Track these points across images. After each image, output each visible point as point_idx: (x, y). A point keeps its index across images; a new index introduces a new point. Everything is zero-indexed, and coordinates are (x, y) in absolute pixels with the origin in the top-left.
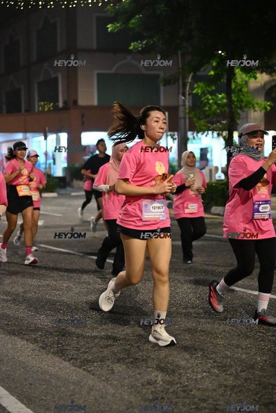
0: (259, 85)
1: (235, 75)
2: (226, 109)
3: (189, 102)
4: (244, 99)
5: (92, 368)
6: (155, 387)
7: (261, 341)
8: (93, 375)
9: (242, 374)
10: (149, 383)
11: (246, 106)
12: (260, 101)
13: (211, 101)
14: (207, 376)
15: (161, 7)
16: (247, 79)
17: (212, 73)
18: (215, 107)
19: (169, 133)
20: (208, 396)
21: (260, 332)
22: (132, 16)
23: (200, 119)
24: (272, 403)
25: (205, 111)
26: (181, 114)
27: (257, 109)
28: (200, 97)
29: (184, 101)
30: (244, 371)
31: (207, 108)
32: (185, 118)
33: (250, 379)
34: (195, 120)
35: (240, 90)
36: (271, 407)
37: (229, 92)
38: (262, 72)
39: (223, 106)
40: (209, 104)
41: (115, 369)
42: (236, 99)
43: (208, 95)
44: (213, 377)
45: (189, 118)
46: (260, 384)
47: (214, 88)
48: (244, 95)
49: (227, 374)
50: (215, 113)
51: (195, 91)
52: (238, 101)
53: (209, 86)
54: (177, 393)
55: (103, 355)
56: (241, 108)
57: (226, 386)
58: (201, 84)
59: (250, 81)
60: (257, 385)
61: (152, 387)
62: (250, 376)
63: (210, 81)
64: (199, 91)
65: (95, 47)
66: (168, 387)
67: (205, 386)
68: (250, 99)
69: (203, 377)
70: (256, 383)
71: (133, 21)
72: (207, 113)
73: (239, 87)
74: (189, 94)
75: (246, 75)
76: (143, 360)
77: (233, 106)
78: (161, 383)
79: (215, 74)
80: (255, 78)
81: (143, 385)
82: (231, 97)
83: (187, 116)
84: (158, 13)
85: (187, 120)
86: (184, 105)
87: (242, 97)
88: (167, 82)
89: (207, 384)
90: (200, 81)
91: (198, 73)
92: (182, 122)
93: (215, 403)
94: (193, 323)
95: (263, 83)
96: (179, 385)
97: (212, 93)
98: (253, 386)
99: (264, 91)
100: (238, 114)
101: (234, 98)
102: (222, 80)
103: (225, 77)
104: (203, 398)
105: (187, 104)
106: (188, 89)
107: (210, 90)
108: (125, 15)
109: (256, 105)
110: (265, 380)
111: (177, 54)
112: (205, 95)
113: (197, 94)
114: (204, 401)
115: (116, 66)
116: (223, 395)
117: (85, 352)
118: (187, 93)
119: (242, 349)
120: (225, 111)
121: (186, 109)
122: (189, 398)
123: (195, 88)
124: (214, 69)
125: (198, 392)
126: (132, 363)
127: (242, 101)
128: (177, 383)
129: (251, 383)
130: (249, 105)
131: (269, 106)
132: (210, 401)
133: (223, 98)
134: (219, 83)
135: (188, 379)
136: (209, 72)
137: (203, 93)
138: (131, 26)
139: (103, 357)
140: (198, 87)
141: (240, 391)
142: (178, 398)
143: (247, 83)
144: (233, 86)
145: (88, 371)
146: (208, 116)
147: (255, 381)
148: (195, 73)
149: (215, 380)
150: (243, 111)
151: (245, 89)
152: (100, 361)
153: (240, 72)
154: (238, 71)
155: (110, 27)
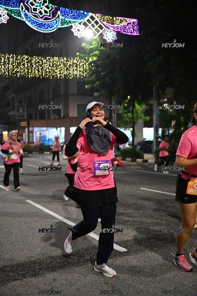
2: (132, 120)
4: (139, 115)
15: (108, 80)
18: (127, 119)
22: (95, 82)
23: (121, 123)
28: (121, 115)
31: (124, 119)
34: (119, 123)
35: (137, 112)
37: (133, 113)
39: (131, 118)
40: (125, 117)
47: (127, 111)
50: (127, 121)
51: (119, 112)
53: (125, 111)
56: (137, 119)
58: (122, 109)
63: (125, 108)
65: (76, 93)
71: (95, 84)
75: (139, 106)
77: (135, 118)
79: (127, 106)
80: (142, 107)
86: (115, 117)
97: (126, 113)
101: (135, 115)
103: (131, 107)
108: (93, 82)
113: (120, 113)
115: (84, 101)
124: (127, 103)
130: (141, 118)
133: (130, 115)
134: (129, 109)
137: (123, 113)
138: (94, 86)
144: (134, 110)
146: (125, 122)
154: (136, 105)
155: (86, 86)
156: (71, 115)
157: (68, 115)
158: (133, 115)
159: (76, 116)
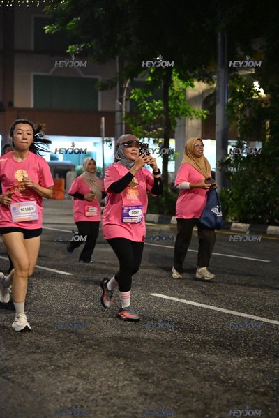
0: (196, 93)
1: (172, 82)
2: (163, 116)
3: (126, 108)
4: (181, 107)
5: (12, 376)
6: (75, 395)
7: (185, 349)
8: (13, 382)
9: (163, 382)
10: (69, 391)
11: (183, 113)
12: (198, 109)
13: (147, 108)
14: (128, 385)
15: (100, 11)
16: (184, 87)
17: (150, 79)
18: (152, 113)
19: (105, 139)
20: (127, 405)
21: (184, 341)
22: (69, 19)
23: (136, 126)
24: (191, 411)
25: (141, 118)
26: (118, 120)
27: (194, 117)
28: (137, 103)
29: (121, 107)
30: (166, 379)
31: (143, 115)
32: (121, 124)
33: (171, 387)
34: (131, 125)
35: (177, 98)
36: (190, 415)
37: (166, 99)
38: (199, 81)
39: (161, 112)
40: (145, 110)
41: (35, 376)
42: (172, 107)
43: (145, 102)
44: (135, 385)
45: (126, 124)
46: (180, 393)
47: (151, 94)
48: (181, 103)
49: (148, 382)
50: (151, 120)
51: (132, 97)
52: (174, 108)
53: (146, 93)
54: (97, 401)
55: (25, 363)
56: (178, 115)
57: (146, 394)
58: (138, 90)
59: (187, 89)
60: (177, 393)
61: (72, 394)
62: (171, 385)
63: (147, 87)
64: (136, 97)
66: (88, 395)
67: (125, 394)
68: (187, 107)
69: (124, 386)
70: (177, 391)
71: (71, 23)
72: (143, 119)
73: (176, 95)
74: (126, 100)
75: (184, 82)
76: (65, 368)
77: (170, 114)
78: (81, 391)
79: (153, 80)
80: (192, 86)
81: (63, 393)
82: (167, 104)
83: (124, 122)
84: (96, 16)
85: (124, 126)
86: (121, 111)
87: (178, 104)
88: (105, 87)
89: (128, 392)
90: (137, 87)
91: (135, 79)
92: (118, 127)
93: (134, 411)
94: (118, 331)
95: (201, 91)
96: (99, 393)
97: (149, 100)
98: (173, 395)
99: (202, 100)
100: (175, 121)
101: (171, 105)
102: (159, 87)
103: (163, 84)
104: (123, 406)
105: (124, 109)
106: (125, 95)
107: (147, 96)
108: (63, 17)
109: (192, 113)
110: (186, 388)
111: (115, 59)
112: (142, 101)
113: (133, 101)
114: (124, 409)
115: (53, 69)
116: (142, 404)
117: (6, 360)
118: (124, 99)
119: (166, 357)
120: (162, 118)
121: (122, 114)
122: (108, 407)
123: (132, 94)
124: (152, 75)
125: (118, 401)
126: (53, 370)
127: (178, 108)
128: (98, 391)
129: (172, 392)
130: (186, 112)
131: (205, 114)
132: (130, 409)
133: (159, 104)
134: (156, 89)
135: (109, 387)
136: (147, 78)
137: (140, 99)
138: (68, 28)
139: (24, 365)
140: (135, 93)
141: (160, 400)
142: (97, 406)
143: (184, 91)
144: (170, 93)
145: (8, 379)
146: (144, 123)
147: (176, 389)
148: (132, 79)
149: (135, 388)
150: (180, 119)
151: (182, 97)
152: (21, 368)
153: (178, 80)
154: (175, 78)
155: (47, 29)
156: (18, 103)
157: (11, 104)
158: (166, 104)
159: (32, 106)
